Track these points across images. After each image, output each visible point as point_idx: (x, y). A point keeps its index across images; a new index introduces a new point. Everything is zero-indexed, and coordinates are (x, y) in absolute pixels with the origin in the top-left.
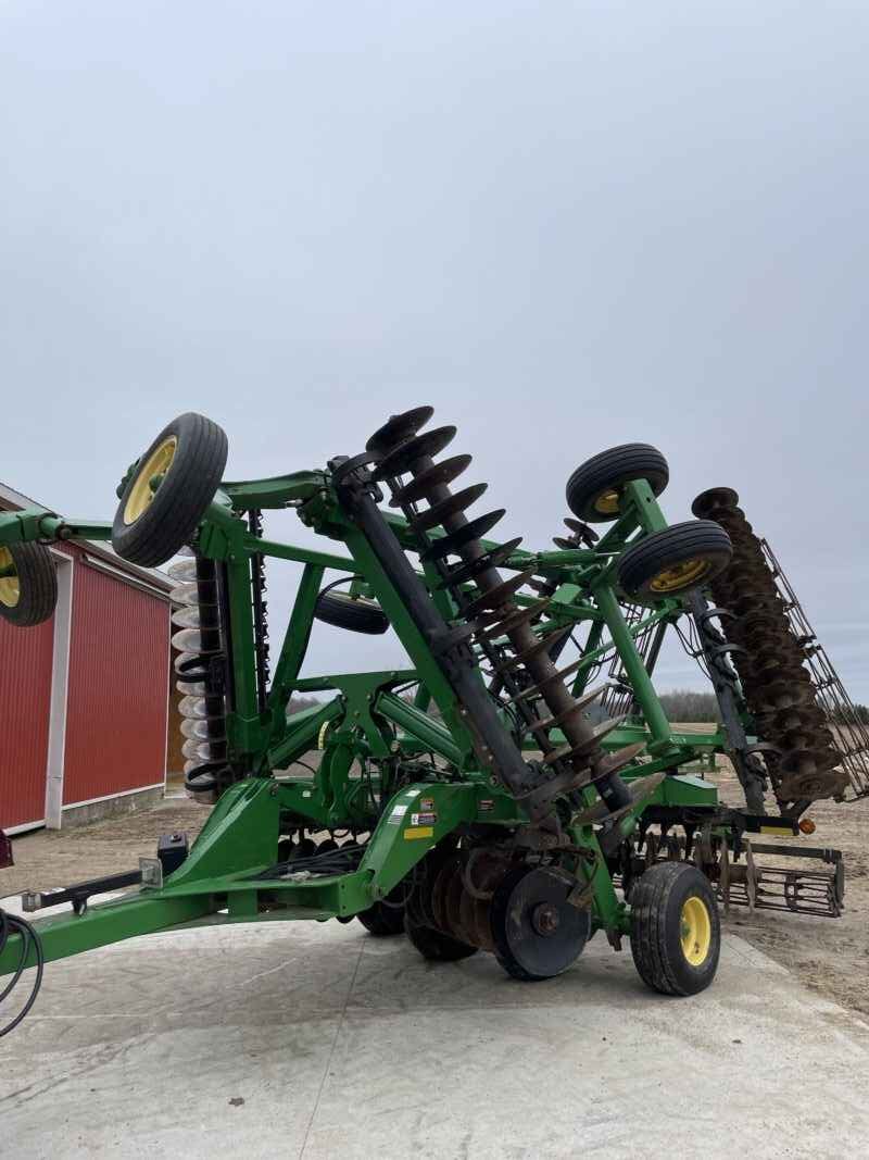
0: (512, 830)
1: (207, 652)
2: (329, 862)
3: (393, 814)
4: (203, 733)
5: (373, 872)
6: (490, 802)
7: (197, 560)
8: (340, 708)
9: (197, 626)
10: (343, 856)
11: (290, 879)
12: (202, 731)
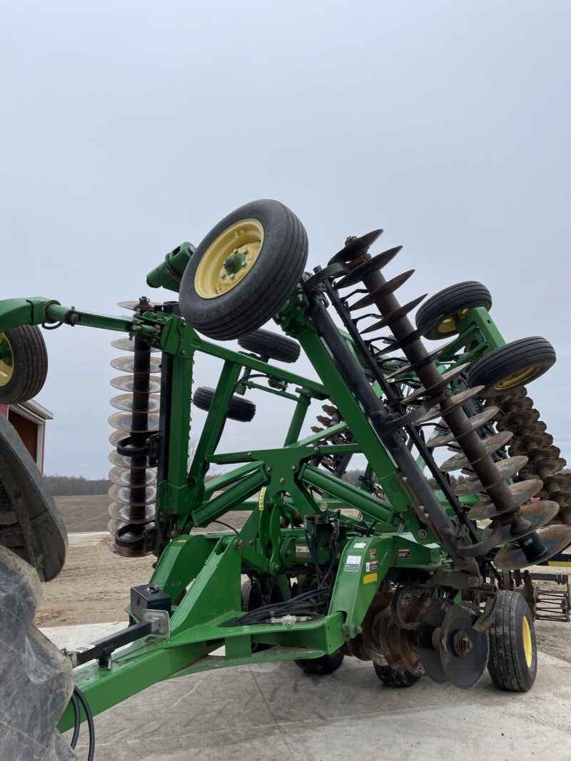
0: (432, 573)
1: (136, 432)
2: (299, 606)
3: (348, 562)
4: (126, 498)
5: (344, 614)
6: (407, 550)
7: (135, 356)
8: (265, 477)
9: (131, 409)
10: (308, 600)
11: (280, 624)
12: (125, 496)
